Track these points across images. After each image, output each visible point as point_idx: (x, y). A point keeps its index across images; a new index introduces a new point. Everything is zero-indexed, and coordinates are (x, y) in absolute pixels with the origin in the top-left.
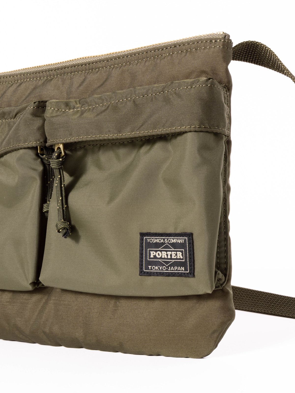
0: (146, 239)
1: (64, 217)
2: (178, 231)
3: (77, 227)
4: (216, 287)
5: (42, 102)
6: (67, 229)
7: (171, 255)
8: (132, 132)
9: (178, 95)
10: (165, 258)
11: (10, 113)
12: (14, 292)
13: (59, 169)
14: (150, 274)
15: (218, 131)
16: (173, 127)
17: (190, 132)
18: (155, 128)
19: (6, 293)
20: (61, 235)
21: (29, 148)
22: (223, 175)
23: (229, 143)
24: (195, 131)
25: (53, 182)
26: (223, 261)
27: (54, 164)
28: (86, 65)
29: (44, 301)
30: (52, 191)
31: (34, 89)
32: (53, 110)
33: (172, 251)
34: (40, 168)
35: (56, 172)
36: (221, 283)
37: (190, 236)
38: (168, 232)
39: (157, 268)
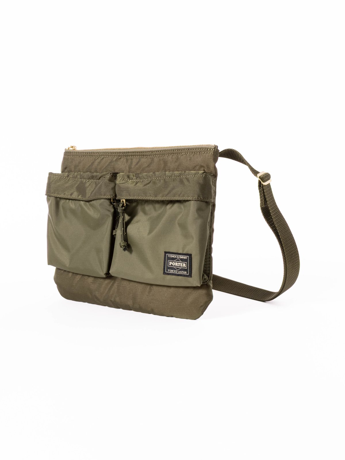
0: (167, 255)
1: (124, 239)
2: (184, 252)
3: (131, 245)
4: (203, 283)
5: (115, 173)
6: (126, 246)
7: (180, 265)
8: (163, 197)
9: (188, 180)
10: (177, 266)
11: (97, 176)
12: (95, 277)
13: (123, 213)
14: (169, 274)
15: (207, 201)
16: (184, 197)
17: (193, 200)
18: (174, 196)
19: (91, 277)
20: (122, 249)
21: (106, 199)
22: (210, 223)
23: (214, 206)
24: (195, 200)
25: (119, 218)
26: (208, 269)
27: (120, 210)
28: (140, 153)
29: (112, 283)
30: (118, 223)
31: (110, 162)
32: (120, 179)
33: (180, 263)
34: (112, 210)
35: (121, 214)
36: (206, 281)
37: (190, 255)
38: (179, 252)
39: (172, 271)
